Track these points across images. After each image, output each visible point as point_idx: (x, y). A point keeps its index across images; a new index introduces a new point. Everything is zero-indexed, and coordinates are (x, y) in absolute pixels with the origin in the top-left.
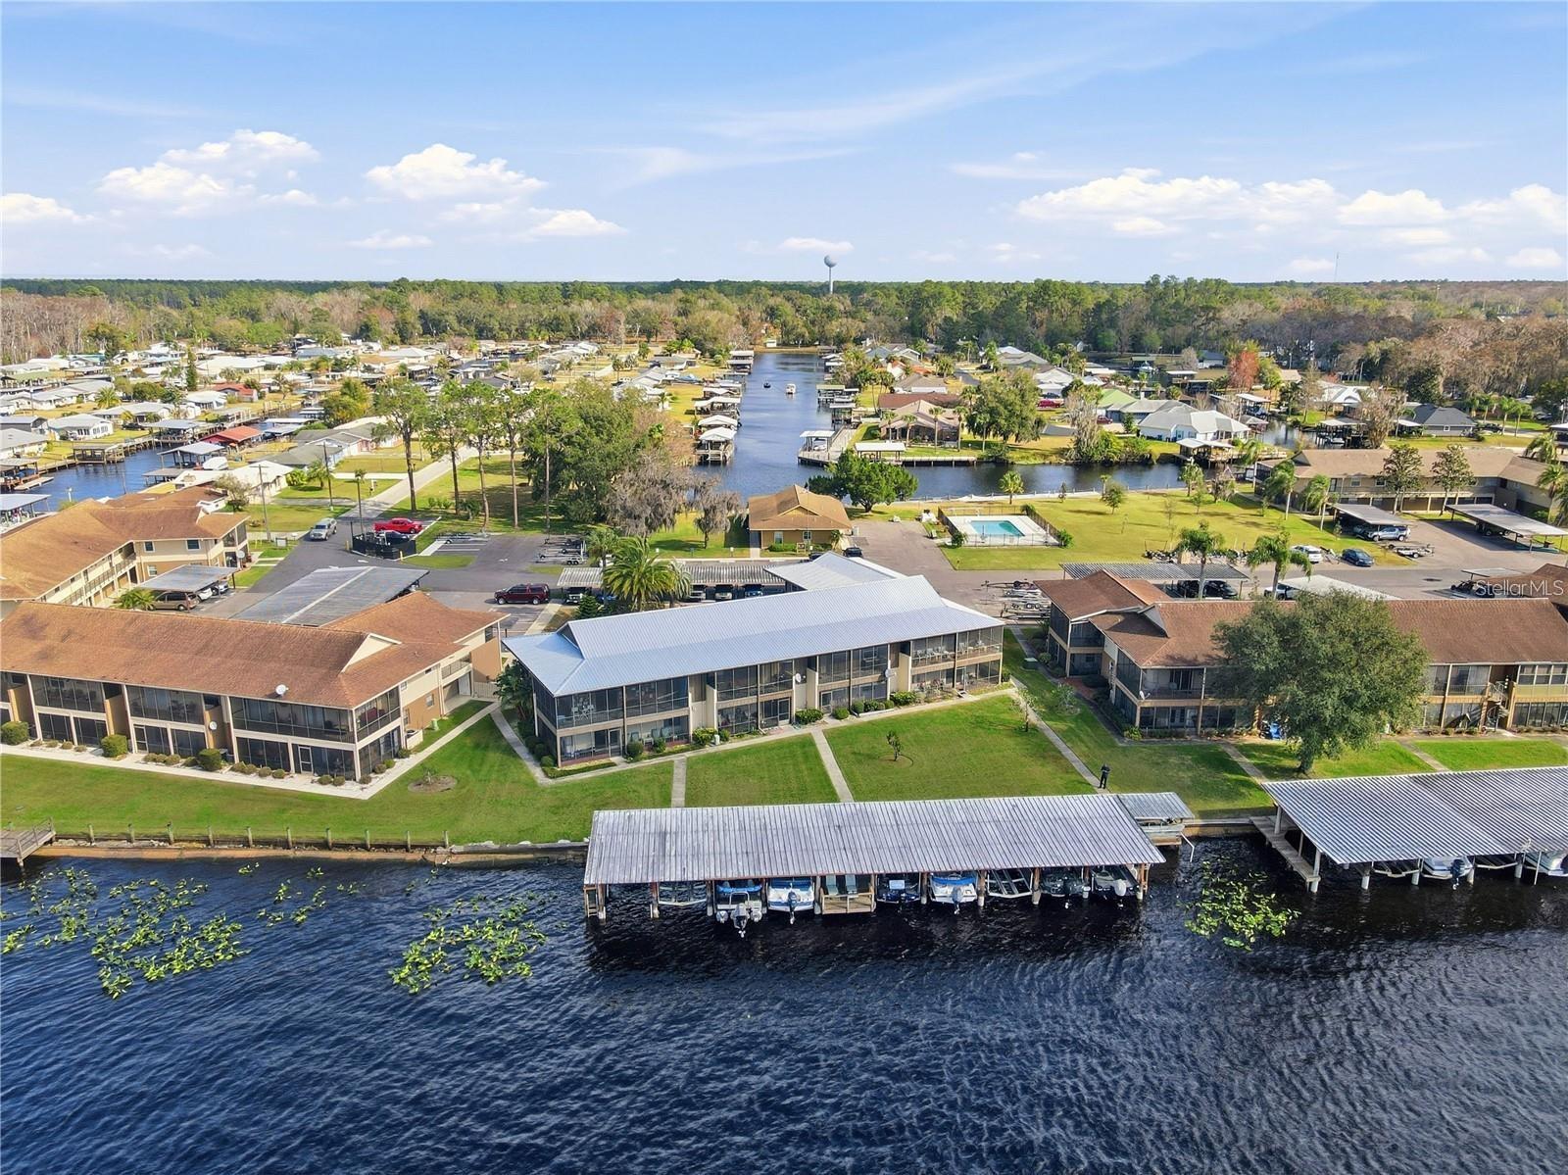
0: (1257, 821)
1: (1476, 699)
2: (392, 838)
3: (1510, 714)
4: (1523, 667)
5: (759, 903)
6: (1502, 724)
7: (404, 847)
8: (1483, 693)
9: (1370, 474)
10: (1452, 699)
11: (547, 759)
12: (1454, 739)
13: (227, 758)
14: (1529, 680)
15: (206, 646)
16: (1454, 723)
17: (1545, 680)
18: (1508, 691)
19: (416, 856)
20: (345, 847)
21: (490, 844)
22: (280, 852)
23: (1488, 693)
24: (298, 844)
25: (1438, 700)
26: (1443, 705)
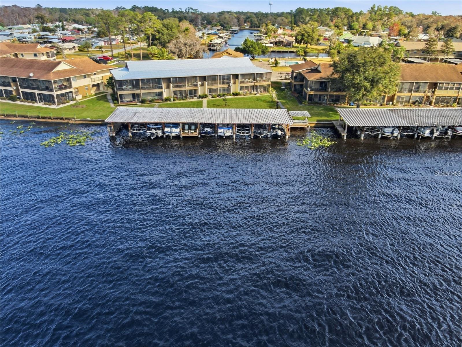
0: (334, 122)
1: (422, 94)
2: (59, 116)
3: (434, 100)
4: (440, 83)
5: (160, 131)
6: (430, 104)
7: (62, 119)
8: (425, 92)
9: (420, 49)
10: (414, 94)
11: (116, 102)
12: (413, 108)
13: (19, 98)
14: (441, 88)
15: (14, 65)
16: (414, 103)
17: (447, 88)
18: (433, 92)
19: (66, 121)
20: (45, 118)
21: (89, 119)
22: (26, 119)
23: (426, 93)
24: (31, 117)
25: (409, 94)
26: (410, 96)
